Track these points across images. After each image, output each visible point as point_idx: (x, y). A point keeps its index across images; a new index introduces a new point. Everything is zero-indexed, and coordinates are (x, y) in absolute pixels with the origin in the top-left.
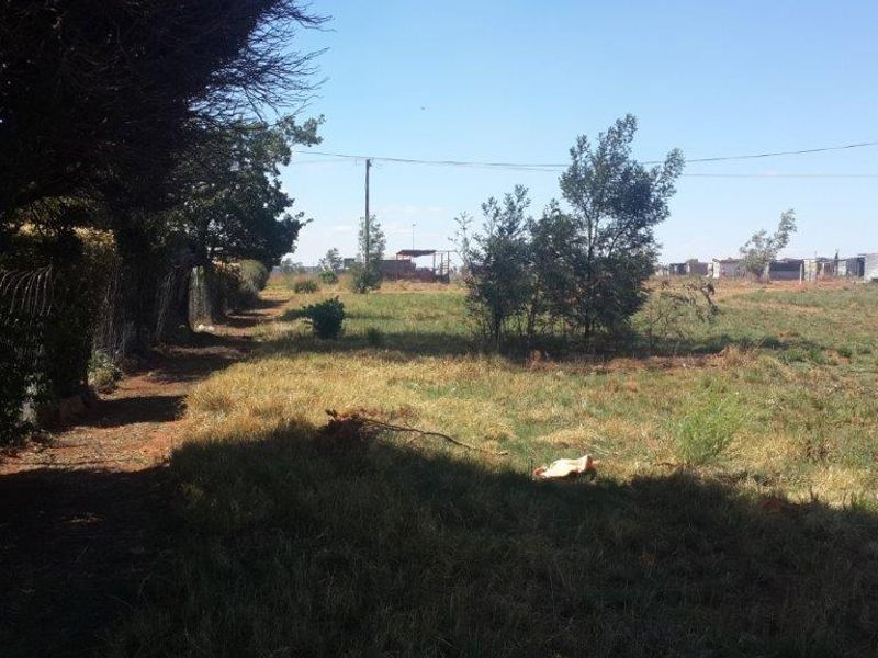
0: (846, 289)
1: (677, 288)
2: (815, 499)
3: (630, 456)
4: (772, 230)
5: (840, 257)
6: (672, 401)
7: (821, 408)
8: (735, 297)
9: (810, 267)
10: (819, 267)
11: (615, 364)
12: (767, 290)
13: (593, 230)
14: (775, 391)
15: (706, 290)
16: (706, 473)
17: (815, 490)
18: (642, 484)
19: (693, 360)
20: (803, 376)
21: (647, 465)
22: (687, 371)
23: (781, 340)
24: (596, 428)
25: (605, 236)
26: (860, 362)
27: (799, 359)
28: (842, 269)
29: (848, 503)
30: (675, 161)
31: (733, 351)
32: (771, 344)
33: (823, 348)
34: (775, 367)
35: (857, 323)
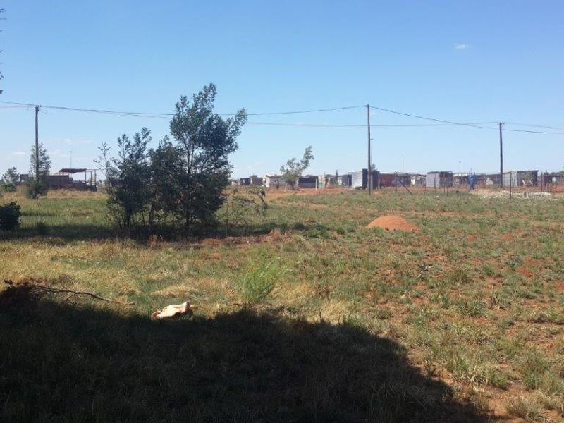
0: (342, 193)
1: (243, 193)
2: (323, 321)
3: (213, 301)
4: (300, 158)
5: (339, 174)
6: (240, 265)
7: (327, 265)
8: (279, 199)
9: (321, 180)
10: (327, 180)
11: (205, 242)
12: (298, 194)
13: (191, 158)
14: (301, 256)
15: (260, 194)
16: (260, 308)
17: (323, 315)
18: (222, 318)
19: (253, 238)
20: (317, 246)
21: (224, 306)
22: (250, 246)
23: (305, 225)
24: (193, 284)
25: (198, 160)
26: (349, 237)
27: (315, 236)
28: (340, 182)
29: (341, 322)
30: (241, 115)
31: (277, 232)
32: (299, 227)
33: (328, 229)
34: (301, 241)
35: (348, 213)
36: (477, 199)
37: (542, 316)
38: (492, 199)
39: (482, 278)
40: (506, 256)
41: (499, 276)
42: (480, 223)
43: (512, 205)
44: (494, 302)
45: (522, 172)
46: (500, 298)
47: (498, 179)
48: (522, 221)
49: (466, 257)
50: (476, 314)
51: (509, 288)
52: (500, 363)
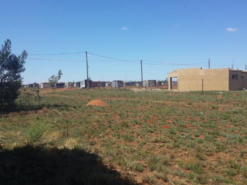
0: (76, 90)
1: (29, 91)
2: (65, 148)
3: (13, 142)
4: (56, 75)
5: (75, 82)
6: (27, 124)
7: (68, 123)
8: (47, 93)
9: (67, 84)
10: (69, 85)
11: (10, 114)
12: (55, 91)
13: (2, 75)
14: (56, 119)
15: (37, 92)
16: (36, 144)
17: (65, 145)
18: (17, 150)
19: (34, 112)
20: (64, 114)
21: (18, 144)
22: (32, 115)
23: (59, 105)
24: (3, 134)
25: (6, 76)
26: (78, 109)
27: (63, 110)
28: (75, 85)
29: (74, 148)
30: (25, 54)
31: (45, 108)
32: (56, 106)
33: (69, 106)
34: (56, 112)
35: (78, 99)
36: (133, 92)
37: (157, 140)
38: (139, 92)
39: (134, 125)
40: (143, 116)
41: (141, 124)
42: (134, 102)
43: (146, 94)
44: (138, 135)
45: (150, 80)
46: (140, 133)
47: (141, 83)
48: (150, 101)
49: (127, 116)
50: (131, 141)
51: (144, 129)
52: (140, 161)
